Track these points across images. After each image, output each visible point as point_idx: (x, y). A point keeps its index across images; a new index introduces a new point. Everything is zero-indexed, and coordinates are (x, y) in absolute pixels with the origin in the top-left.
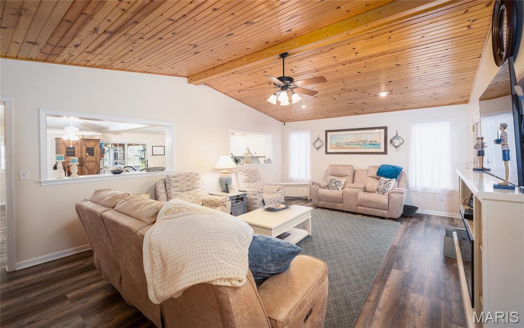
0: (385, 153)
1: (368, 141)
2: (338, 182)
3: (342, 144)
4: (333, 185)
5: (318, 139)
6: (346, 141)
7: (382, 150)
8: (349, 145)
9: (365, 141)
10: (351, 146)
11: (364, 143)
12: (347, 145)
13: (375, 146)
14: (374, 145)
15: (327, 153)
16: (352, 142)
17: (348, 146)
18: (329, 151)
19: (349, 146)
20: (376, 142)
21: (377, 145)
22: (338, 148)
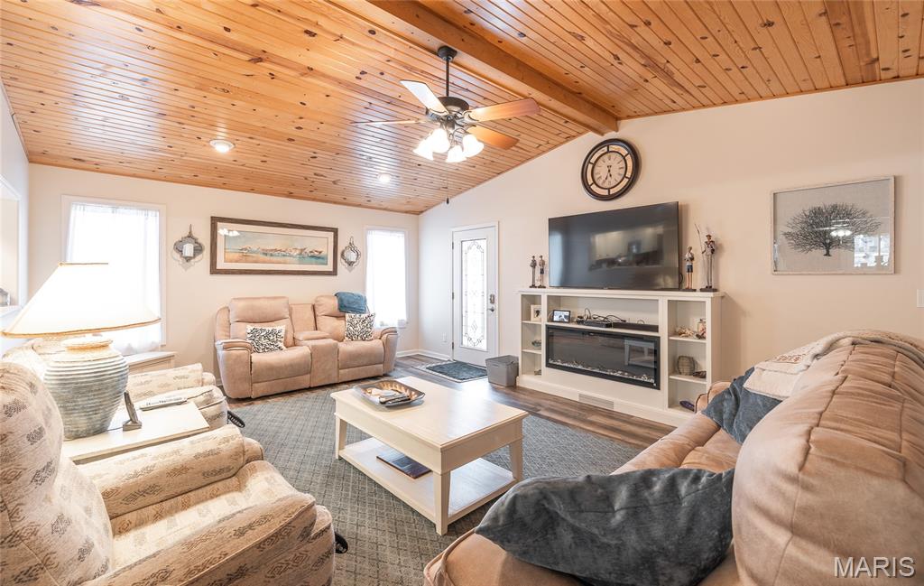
0: (334, 273)
1: (307, 251)
2: (273, 332)
3: (254, 252)
4: (263, 341)
5: (190, 236)
6: (263, 247)
7: (329, 268)
8: (271, 255)
9: (302, 250)
10: (274, 259)
11: (301, 254)
12: (266, 254)
13: (320, 260)
14: (319, 258)
15: (214, 270)
16: (276, 250)
17: (267, 258)
18: (221, 265)
19: (272, 258)
20: (320, 252)
21: (323, 258)
22: (246, 262)
